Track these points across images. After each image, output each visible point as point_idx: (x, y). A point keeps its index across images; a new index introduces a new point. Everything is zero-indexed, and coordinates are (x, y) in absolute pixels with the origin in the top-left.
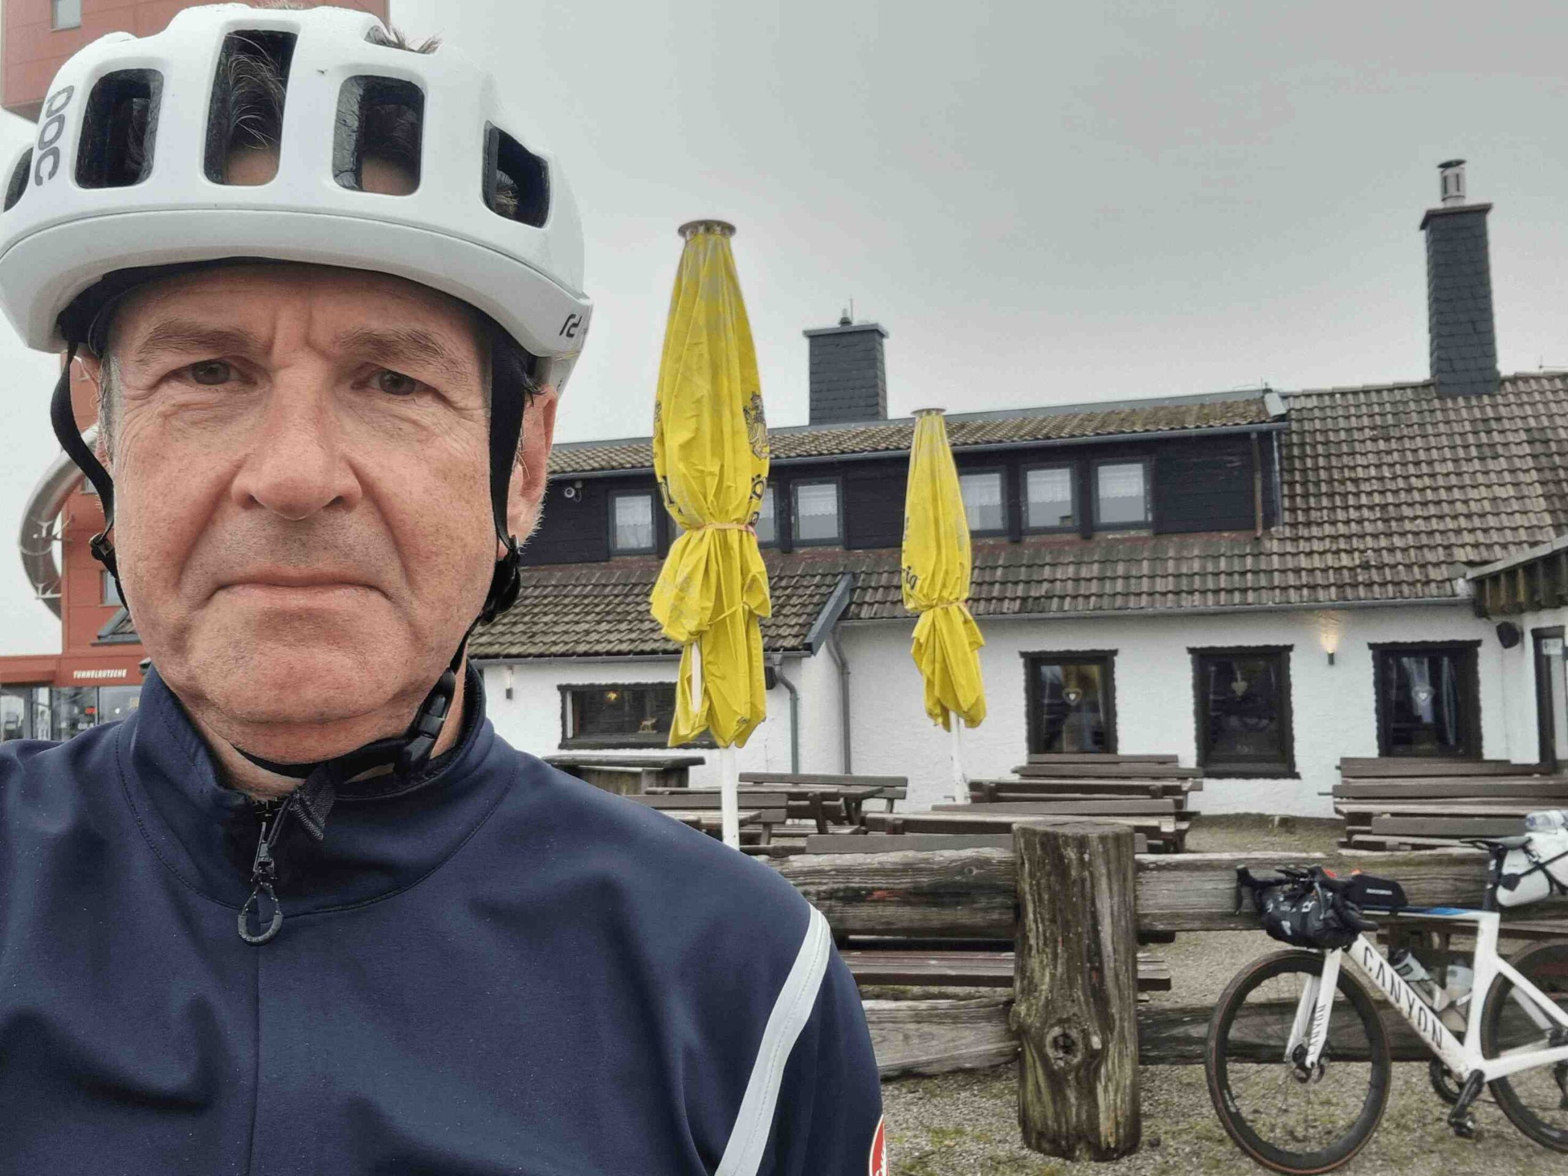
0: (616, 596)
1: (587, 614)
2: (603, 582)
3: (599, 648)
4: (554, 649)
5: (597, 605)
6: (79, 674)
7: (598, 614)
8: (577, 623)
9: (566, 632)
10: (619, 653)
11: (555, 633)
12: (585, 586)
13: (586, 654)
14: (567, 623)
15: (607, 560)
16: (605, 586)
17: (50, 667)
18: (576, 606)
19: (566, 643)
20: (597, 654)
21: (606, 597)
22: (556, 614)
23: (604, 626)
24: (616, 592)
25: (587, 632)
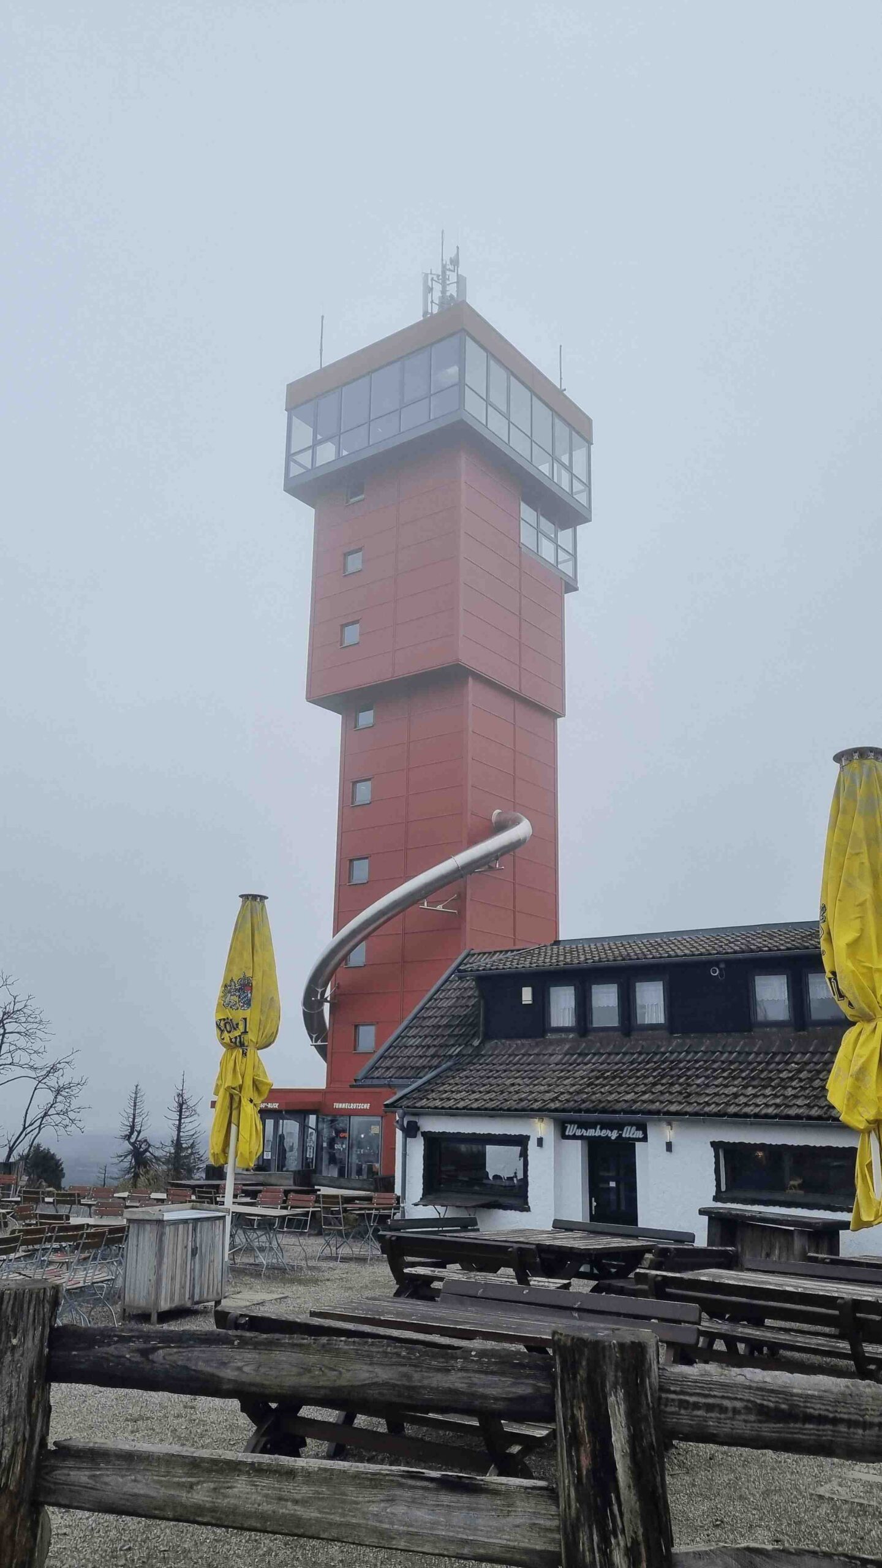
0: (760, 1063)
1: (734, 1078)
2: (747, 1049)
3: (747, 1110)
4: (707, 1109)
5: (742, 1071)
6: (337, 1105)
7: (744, 1079)
8: (726, 1086)
9: (716, 1094)
10: (766, 1116)
11: (708, 1095)
12: (731, 1053)
13: (736, 1115)
14: (717, 1086)
15: (750, 1030)
16: (749, 1054)
17: (317, 1098)
18: (724, 1070)
19: (718, 1104)
20: (746, 1115)
21: (750, 1063)
22: (707, 1077)
23: (750, 1091)
24: (759, 1059)
25: (736, 1095)
